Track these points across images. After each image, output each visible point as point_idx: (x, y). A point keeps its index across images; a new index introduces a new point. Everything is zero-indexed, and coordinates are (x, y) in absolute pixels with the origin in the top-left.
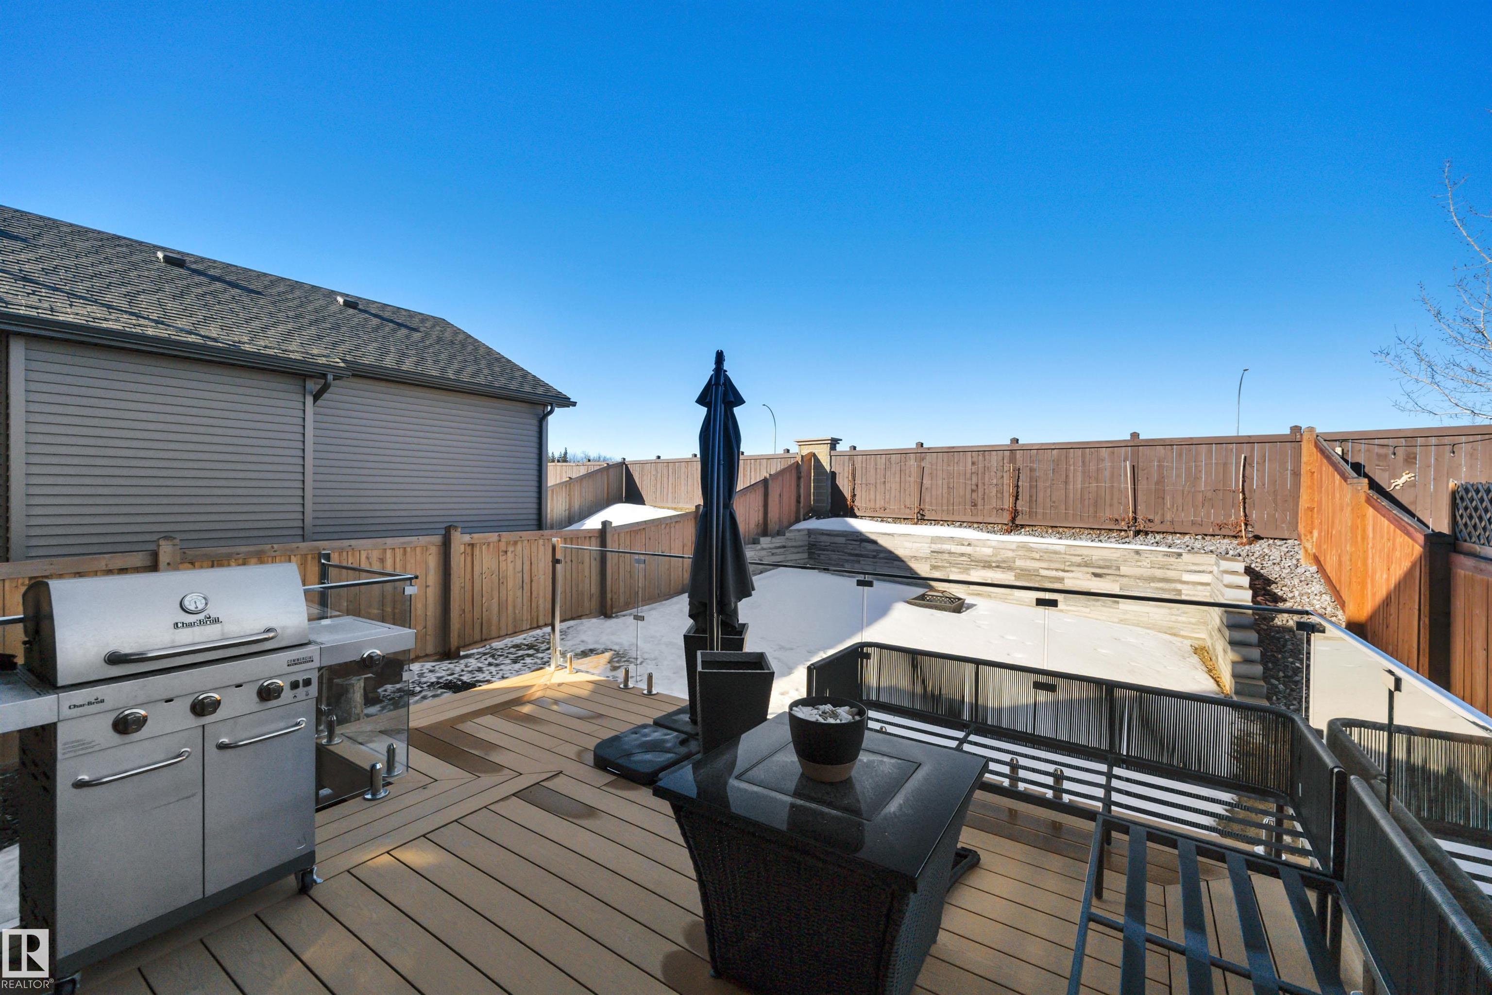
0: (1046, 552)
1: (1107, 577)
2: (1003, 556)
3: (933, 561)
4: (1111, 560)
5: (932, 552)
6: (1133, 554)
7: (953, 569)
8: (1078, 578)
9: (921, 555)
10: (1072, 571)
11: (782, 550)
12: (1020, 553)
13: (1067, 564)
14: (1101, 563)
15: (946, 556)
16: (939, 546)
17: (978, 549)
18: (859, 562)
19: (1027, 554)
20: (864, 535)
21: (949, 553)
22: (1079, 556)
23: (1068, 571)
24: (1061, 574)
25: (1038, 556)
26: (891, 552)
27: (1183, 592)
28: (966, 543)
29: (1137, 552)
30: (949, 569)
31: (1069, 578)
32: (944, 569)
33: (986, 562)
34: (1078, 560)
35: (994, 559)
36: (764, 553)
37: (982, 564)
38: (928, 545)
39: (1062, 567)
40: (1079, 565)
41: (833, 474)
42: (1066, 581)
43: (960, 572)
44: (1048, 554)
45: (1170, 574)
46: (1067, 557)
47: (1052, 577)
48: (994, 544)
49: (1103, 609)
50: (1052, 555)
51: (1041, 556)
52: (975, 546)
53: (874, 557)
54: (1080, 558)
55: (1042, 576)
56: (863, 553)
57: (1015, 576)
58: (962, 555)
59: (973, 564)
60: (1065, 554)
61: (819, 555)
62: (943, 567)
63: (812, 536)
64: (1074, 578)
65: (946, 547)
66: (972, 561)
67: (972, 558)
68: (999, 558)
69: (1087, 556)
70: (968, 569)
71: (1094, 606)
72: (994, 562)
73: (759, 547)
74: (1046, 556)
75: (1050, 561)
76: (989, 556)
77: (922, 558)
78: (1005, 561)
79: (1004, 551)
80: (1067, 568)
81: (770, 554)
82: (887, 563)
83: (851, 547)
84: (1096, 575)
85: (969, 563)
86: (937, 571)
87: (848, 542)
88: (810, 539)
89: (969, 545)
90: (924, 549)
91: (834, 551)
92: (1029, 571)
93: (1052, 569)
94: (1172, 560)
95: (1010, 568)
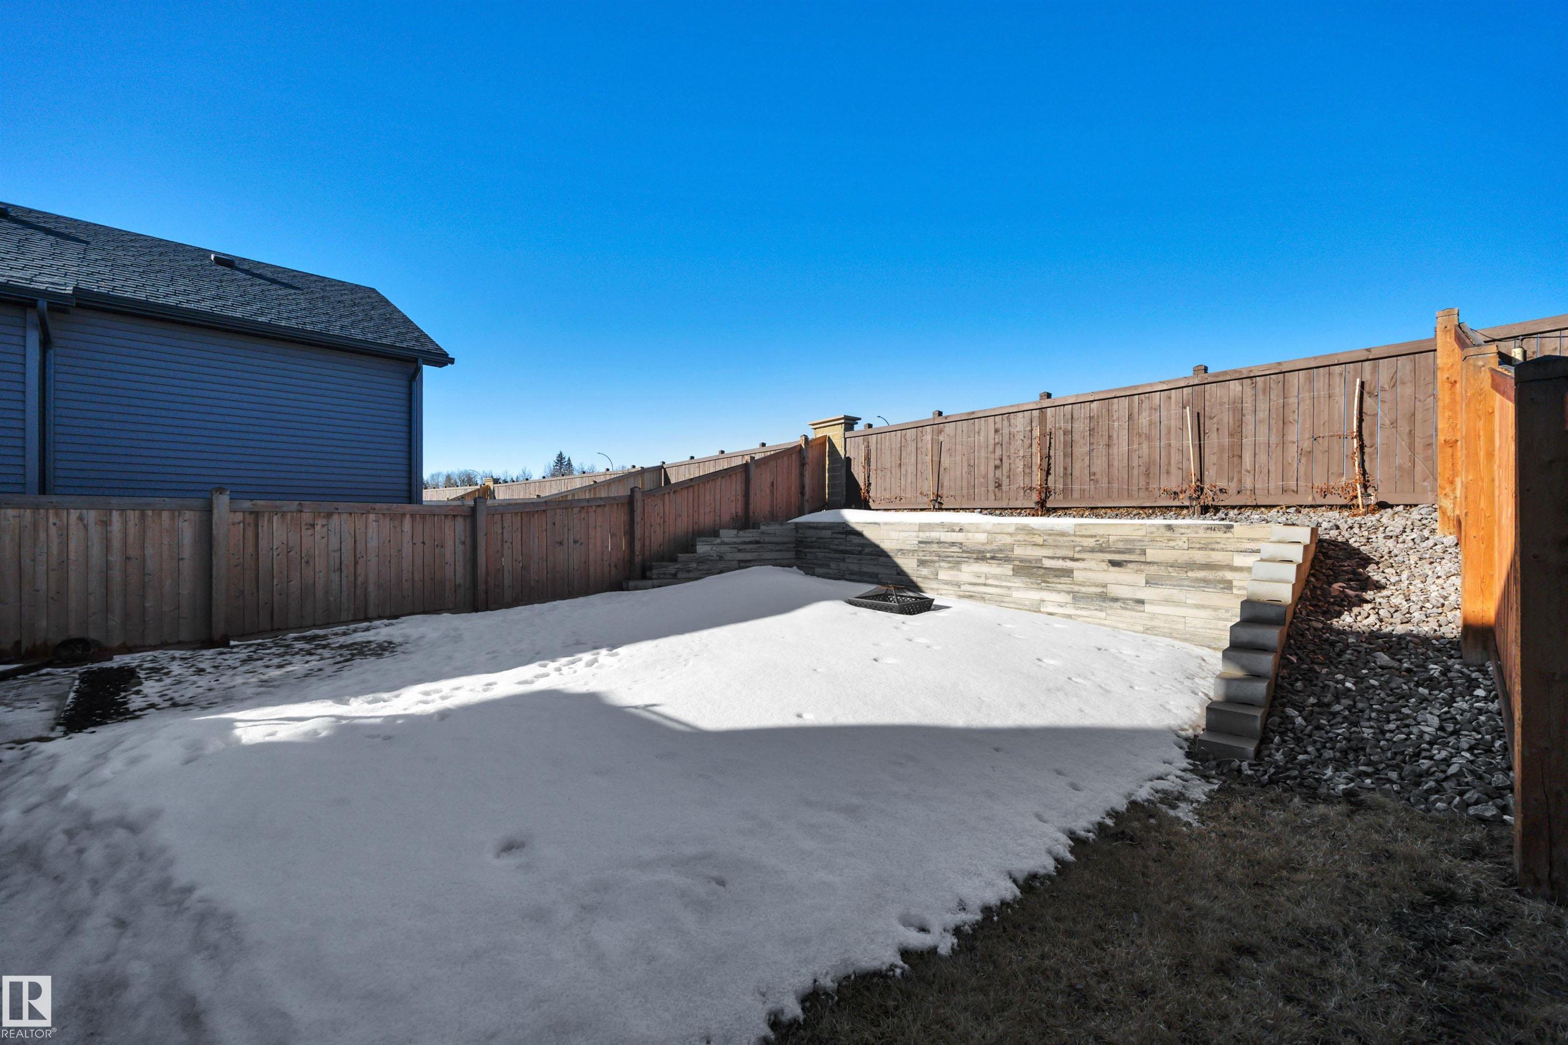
0: (1050, 535)
1: (1129, 565)
2: (999, 543)
3: (921, 554)
4: (1133, 541)
5: (920, 542)
6: (1163, 530)
7: (942, 564)
8: (1090, 570)
9: (908, 547)
10: (1083, 560)
11: (754, 546)
12: (1019, 537)
13: (1077, 549)
14: (1121, 545)
15: (935, 547)
16: (928, 534)
17: (970, 535)
18: (844, 560)
19: (1027, 538)
20: (849, 526)
21: (938, 543)
22: (1092, 536)
23: (1077, 560)
24: (1069, 564)
25: (1040, 540)
26: (877, 546)
27: (1235, 583)
28: (958, 529)
29: (1169, 527)
30: (937, 564)
31: (1079, 569)
32: (932, 564)
33: (980, 552)
34: (1091, 542)
35: (989, 548)
36: (724, 548)
37: (975, 556)
38: (915, 534)
39: (1070, 554)
40: (1092, 550)
41: (848, 460)
42: (1076, 574)
43: (950, 568)
44: (1053, 537)
45: (1217, 557)
46: (1078, 539)
47: (1058, 570)
48: (988, 528)
49: (1124, 612)
50: (1058, 538)
51: (1044, 541)
52: (968, 531)
53: (860, 553)
54: (1094, 539)
55: (1045, 568)
56: (848, 548)
57: (1013, 570)
58: (953, 544)
59: (965, 555)
60: (1075, 535)
61: (805, 554)
62: (932, 562)
63: (800, 531)
64: (1085, 569)
65: (934, 535)
66: (964, 552)
67: (964, 548)
68: (994, 546)
69: (1102, 536)
70: (959, 563)
71: (1111, 608)
72: (989, 552)
73: (718, 541)
74: (1050, 540)
75: (1056, 546)
76: (983, 544)
77: (909, 551)
78: (1001, 550)
79: (1000, 536)
80: (1077, 556)
81: (736, 550)
82: (872, 559)
83: (836, 542)
84: (1114, 563)
85: (960, 555)
86: (924, 567)
87: (835, 536)
88: (799, 535)
89: (961, 530)
90: (910, 540)
91: (820, 548)
92: (1030, 561)
93: (1058, 558)
94: (1219, 534)
95: (1007, 560)
